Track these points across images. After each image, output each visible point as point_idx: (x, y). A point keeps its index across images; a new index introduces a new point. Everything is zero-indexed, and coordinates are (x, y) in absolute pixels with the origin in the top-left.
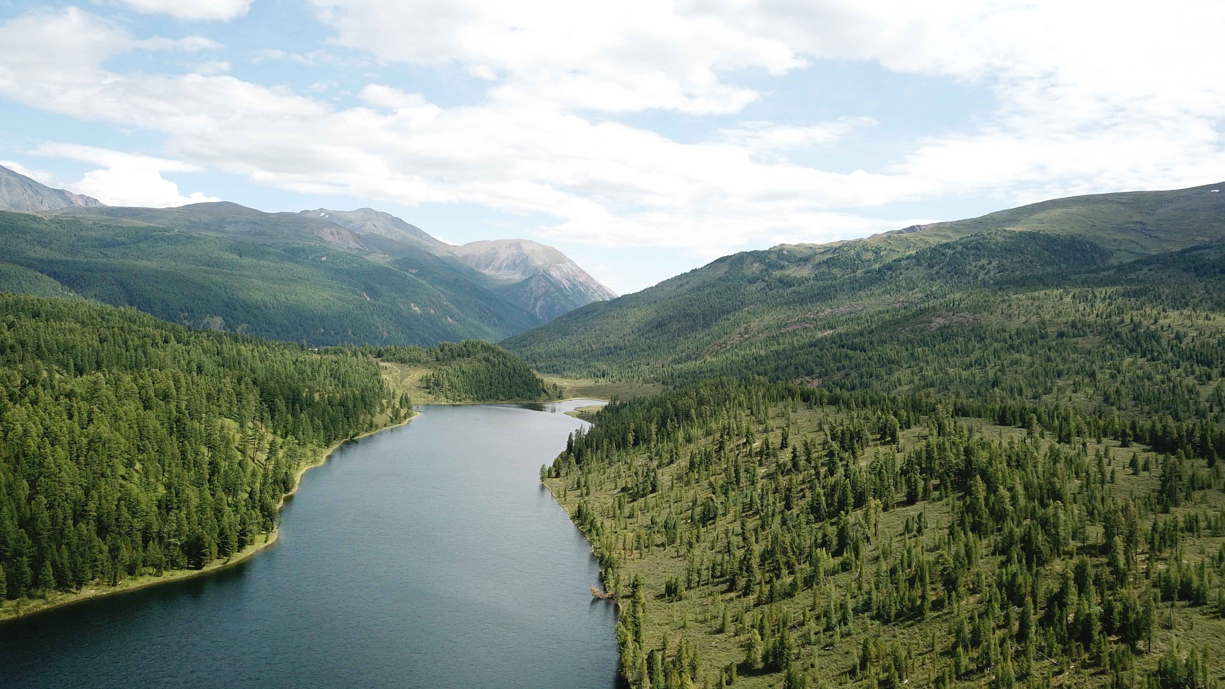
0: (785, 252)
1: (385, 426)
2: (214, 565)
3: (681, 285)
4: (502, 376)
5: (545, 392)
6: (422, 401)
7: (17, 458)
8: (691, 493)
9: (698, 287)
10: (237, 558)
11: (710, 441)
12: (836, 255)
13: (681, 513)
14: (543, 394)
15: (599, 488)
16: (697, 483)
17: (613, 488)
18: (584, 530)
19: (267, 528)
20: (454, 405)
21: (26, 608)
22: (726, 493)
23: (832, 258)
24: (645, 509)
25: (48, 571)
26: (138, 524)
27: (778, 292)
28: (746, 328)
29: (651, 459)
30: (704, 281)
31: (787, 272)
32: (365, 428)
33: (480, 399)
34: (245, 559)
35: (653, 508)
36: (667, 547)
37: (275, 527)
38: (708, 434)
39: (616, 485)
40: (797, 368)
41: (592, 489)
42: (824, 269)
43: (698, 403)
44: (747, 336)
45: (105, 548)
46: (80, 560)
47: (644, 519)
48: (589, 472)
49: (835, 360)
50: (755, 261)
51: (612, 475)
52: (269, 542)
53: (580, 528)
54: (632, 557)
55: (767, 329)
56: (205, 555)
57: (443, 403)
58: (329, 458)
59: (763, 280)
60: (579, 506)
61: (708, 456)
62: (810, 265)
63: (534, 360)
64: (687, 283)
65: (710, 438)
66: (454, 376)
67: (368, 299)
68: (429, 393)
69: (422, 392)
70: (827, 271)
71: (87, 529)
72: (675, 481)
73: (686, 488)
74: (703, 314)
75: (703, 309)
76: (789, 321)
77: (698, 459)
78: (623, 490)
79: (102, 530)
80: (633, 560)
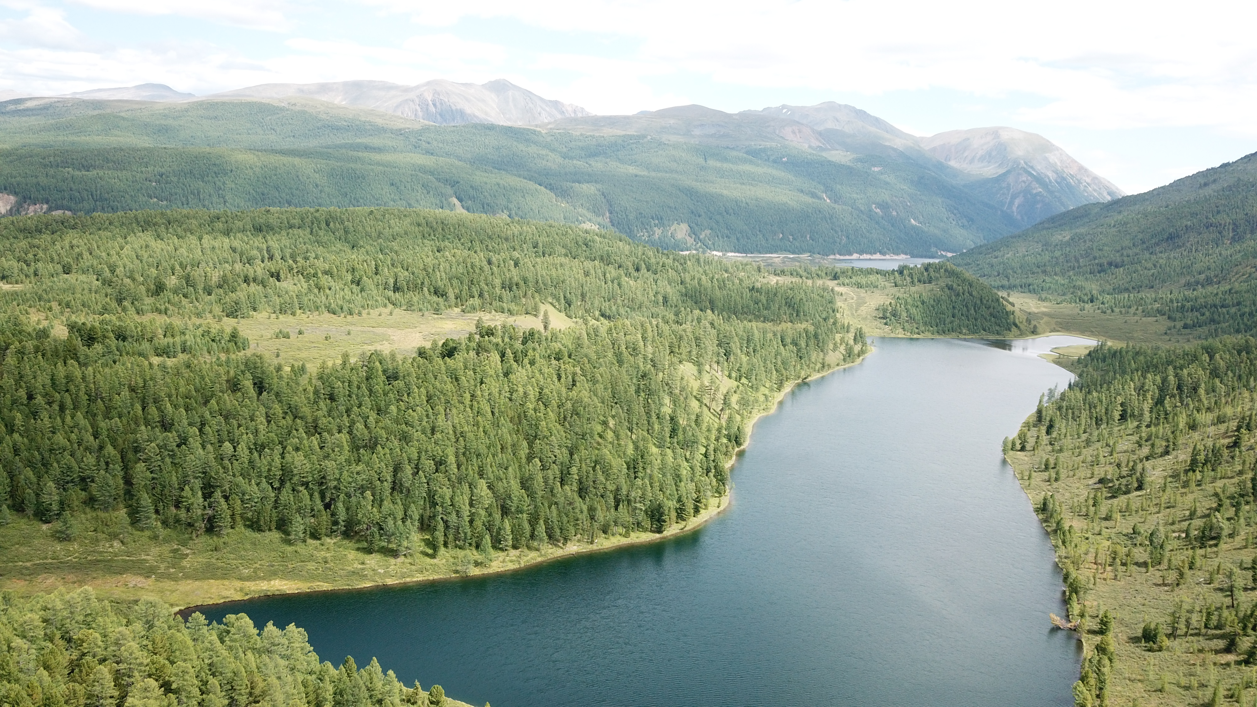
1: (838, 365)
2: (672, 530)
3: (1206, 185)
4: (967, 307)
5: (1016, 326)
6: (878, 333)
7: (519, 417)
8: (1190, 497)
9: (1230, 186)
10: (693, 523)
11: (1223, 431)
13: (1173, 523)
14: (1014, 329)
15: (1071, 473)
16: (1199, 485)
17: (1089, 475)
18: (1049, 530)
19: (719, 493)
20: (911, 339)
21: (525, 559)
22: (1237, 506)
24: (1126, 511)
25: (541, 528)
26: (611, 487)
29: (1140, 446)
30: (1239, 179)
32: (817, 368)
33: (941, 332)
34: (699, 525)
35: (1137, 511)
36: (1151, 569)
37: (728, 491)
38: (1220, 420)
39: (1093, 474)
41: (1063, 474)
43: (1210, 373)
45: (585, 508)
46: (565, 519)
47: (1124, 525)
48: (1061, 451)
51: (1089, 459)
52: (722, 508)
53: (1044, 525)
54: (1104, 576)
56: (665, 521)
57: (900, 336)
58: (781, 403)
60: (1045, 499)
61: (1216, 452)
63: (1006, 277)
64: (1215, 181)
65: (1223, 427)
66: (913, 305)
67: (828, 201)
68: (886, 324)
69: (879, 323)
71: (570, 490)
72: (1169, 479)
73: (1184, 490)
74: (1234, 224)
75: (1234, 217)
77: (1201, 458)
78: (1101, 481)
79: (582, 492)
80: (1105, 579)
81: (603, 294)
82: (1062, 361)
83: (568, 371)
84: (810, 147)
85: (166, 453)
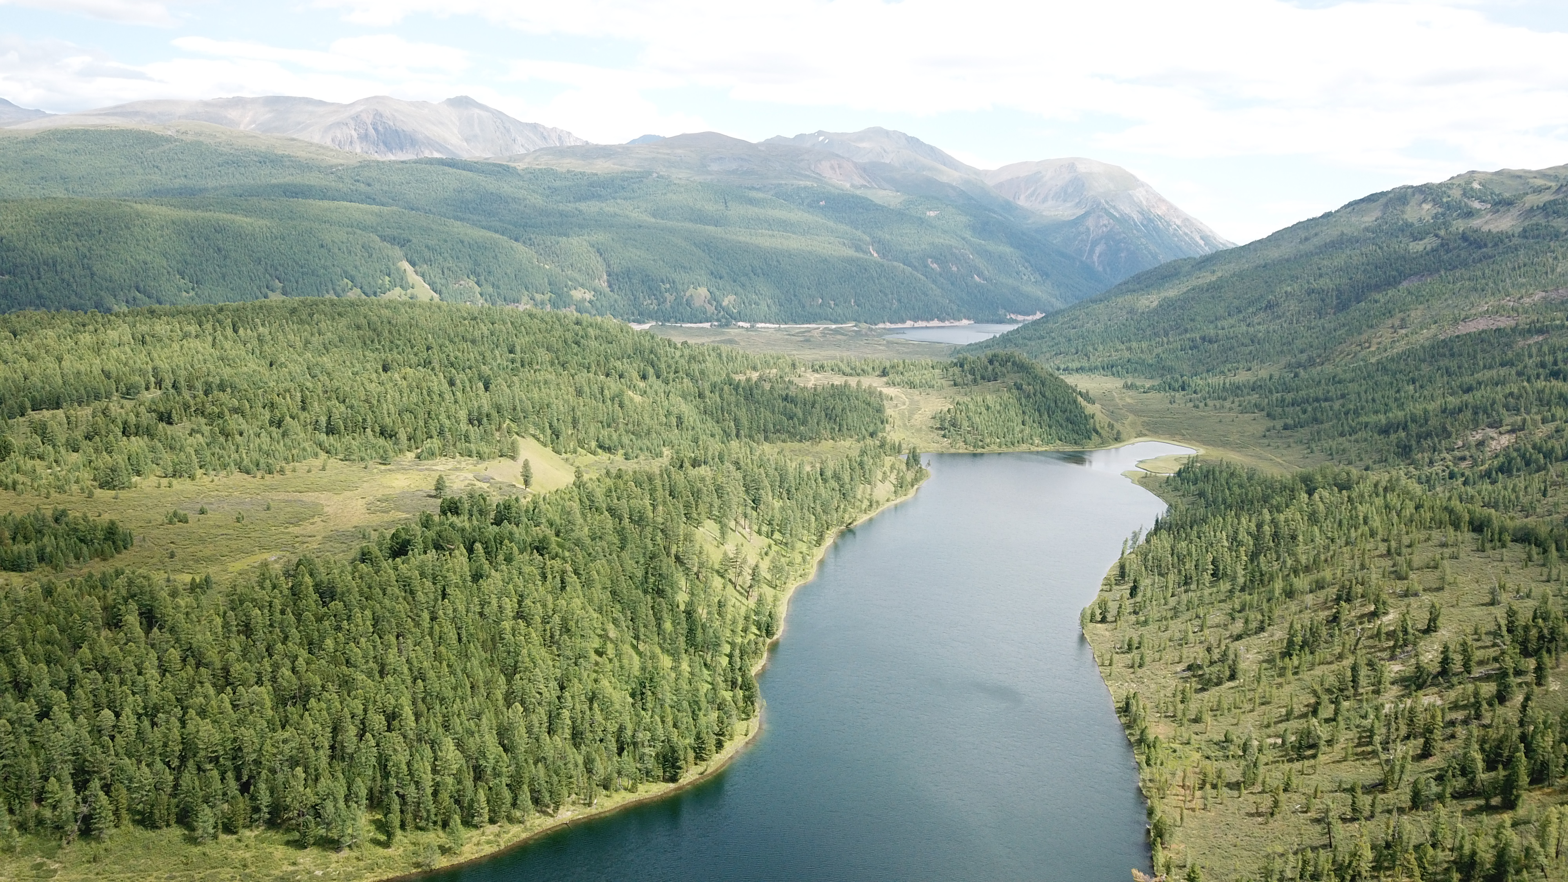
0: (1476, 185)
1: (888, 500)
2: (690, 775)
3: (1307, 239)
4: (1039, 411)
5: (1097, 432)
6: (934, 447)
7: (493, 639)
8: (1287, 689)
9: (1333, 242)
10: (716, 761)
11: (1321, 600)
12: (1561, 196)
13: (1268, 726)
14: (1094, 436)
15: (1157, 655)
16: (1296, 673)
17: (1177, 659)
18: (1132, 739)
19: (747, 715)
20: (975, 455)
21: (506, 837)
22: (1336, 702)
23: (1554, 202)
24: (1217, 710)
25: (525, 796)
26: (613, 727)
27: (1459, 256)
28: (1403, 320)
29: (1233, 619)
30: (1343, 233)
31: (1475, 223)
32: (864, 507)
33: (1009, 444)
34: (723, 765)
35: (1229, 709)
36: (1244, 792)
37: (757, 710)
38: (1320, 585)
39: (1181, 657)
40: (1476, 413)
41: (1149, 655)
42: (1539, 219)
43: (1309, 519)
44: (1404, 331)
45: (580, 760)
46: (555, 779)
47: (1214, 729)
48: (1146, 623)
49: (1540, 401)
50: (1424, 201)
51: (1178, 635)
52: (750, 736)
53: (1127, 732)
54: (1192, 805)
55: (1436, 322)
56: (680, 768)
57: (961, 451)
58: (822, 563)
59: (1436, 236)
60: (1127, 698)
61: (1314, 632)
62: (1515, 212)
63: (1086, 355)
64: (1316, 235)
65: (1322, 595)
66: (976, 412)
67: (875, 255)
68: (944, 436)
69: (936, 436)
70: (1543, 222)
71: (561, 741)
72: (1265, 665)
73: (1280, 680)
74: (1338, 290)
75: (1338, 282)
76: (1473, 311)
77: (1298, 639)
78: (1190, 668)
79: (577, 737)
80: (1193, 810)
81: (600, 419)
82: (1148, 481)
83: (556, 569)
84: (852, 186)
85: (22, 730)
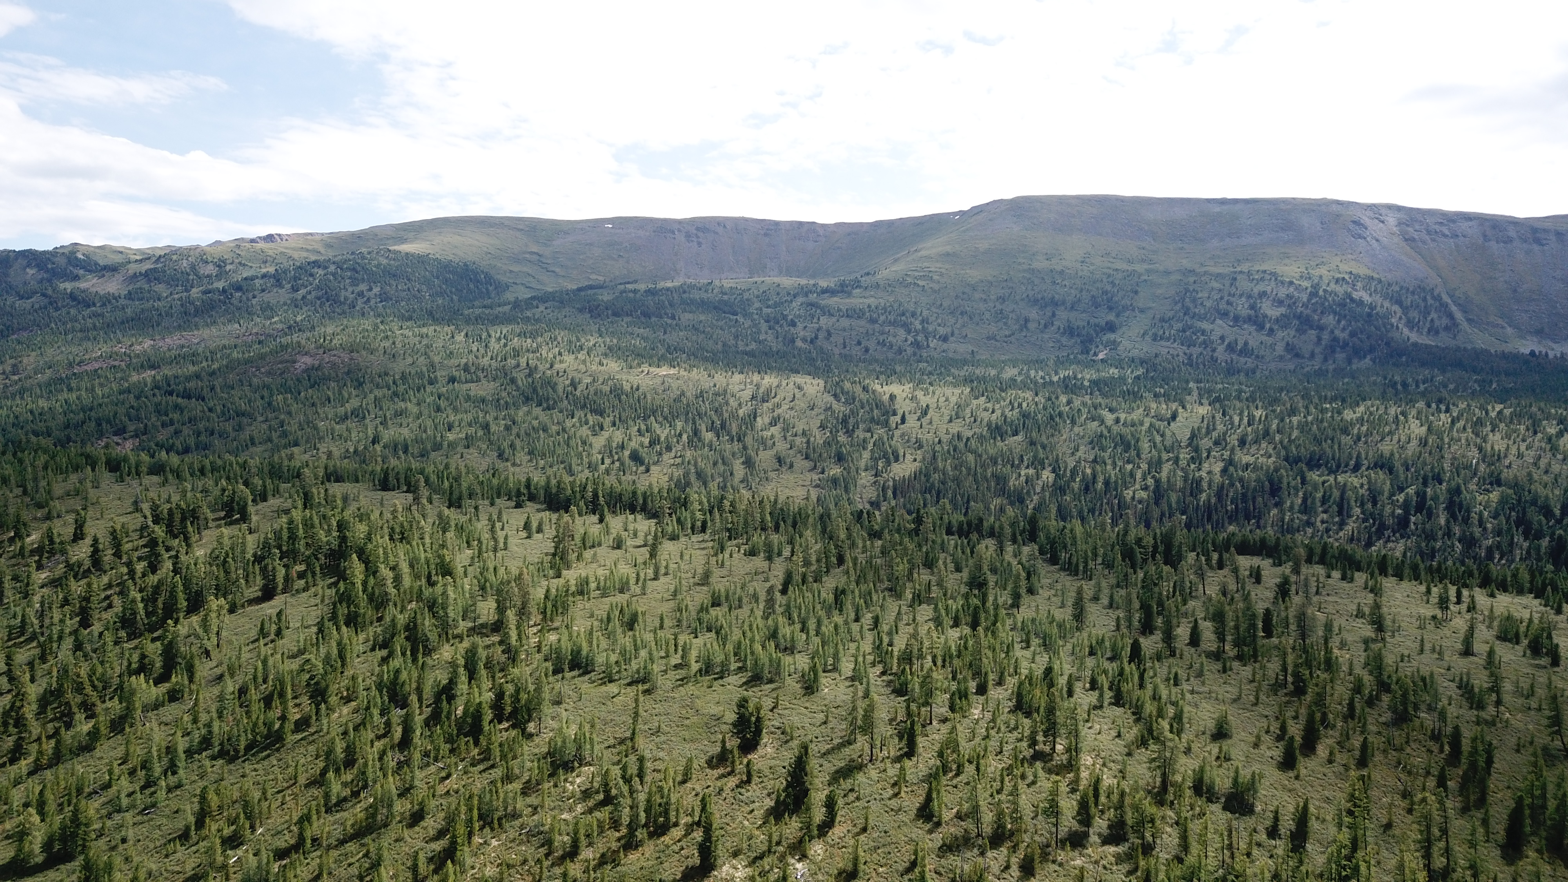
0: (80, 256)
12: (160, 265)
23: (155, 270)
27: (68, 313)
28: (14, 366)
31: (83, 285)
40: (99, 425)
42: (142, 284)
44: (16, 378)
49: (159, 412)
50: (29, 265)
55: (50, 367)
59: (44, 295)
62: (120, 276)
70: (146, 287)
